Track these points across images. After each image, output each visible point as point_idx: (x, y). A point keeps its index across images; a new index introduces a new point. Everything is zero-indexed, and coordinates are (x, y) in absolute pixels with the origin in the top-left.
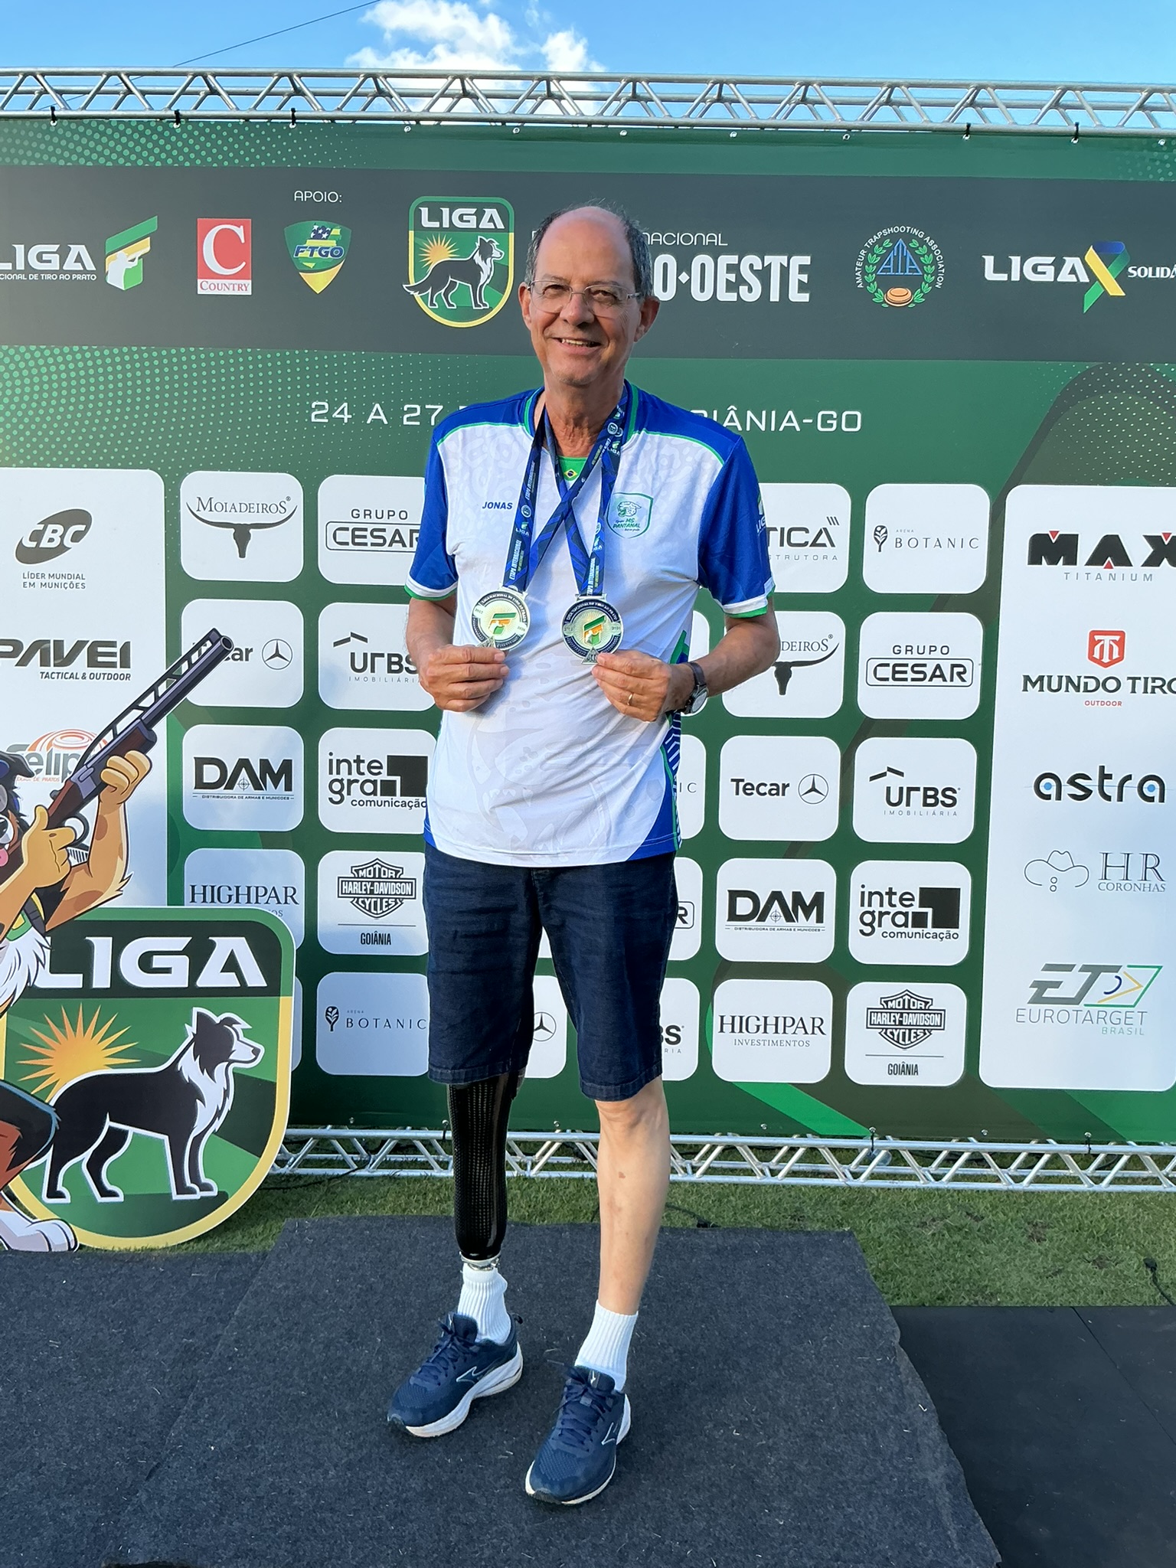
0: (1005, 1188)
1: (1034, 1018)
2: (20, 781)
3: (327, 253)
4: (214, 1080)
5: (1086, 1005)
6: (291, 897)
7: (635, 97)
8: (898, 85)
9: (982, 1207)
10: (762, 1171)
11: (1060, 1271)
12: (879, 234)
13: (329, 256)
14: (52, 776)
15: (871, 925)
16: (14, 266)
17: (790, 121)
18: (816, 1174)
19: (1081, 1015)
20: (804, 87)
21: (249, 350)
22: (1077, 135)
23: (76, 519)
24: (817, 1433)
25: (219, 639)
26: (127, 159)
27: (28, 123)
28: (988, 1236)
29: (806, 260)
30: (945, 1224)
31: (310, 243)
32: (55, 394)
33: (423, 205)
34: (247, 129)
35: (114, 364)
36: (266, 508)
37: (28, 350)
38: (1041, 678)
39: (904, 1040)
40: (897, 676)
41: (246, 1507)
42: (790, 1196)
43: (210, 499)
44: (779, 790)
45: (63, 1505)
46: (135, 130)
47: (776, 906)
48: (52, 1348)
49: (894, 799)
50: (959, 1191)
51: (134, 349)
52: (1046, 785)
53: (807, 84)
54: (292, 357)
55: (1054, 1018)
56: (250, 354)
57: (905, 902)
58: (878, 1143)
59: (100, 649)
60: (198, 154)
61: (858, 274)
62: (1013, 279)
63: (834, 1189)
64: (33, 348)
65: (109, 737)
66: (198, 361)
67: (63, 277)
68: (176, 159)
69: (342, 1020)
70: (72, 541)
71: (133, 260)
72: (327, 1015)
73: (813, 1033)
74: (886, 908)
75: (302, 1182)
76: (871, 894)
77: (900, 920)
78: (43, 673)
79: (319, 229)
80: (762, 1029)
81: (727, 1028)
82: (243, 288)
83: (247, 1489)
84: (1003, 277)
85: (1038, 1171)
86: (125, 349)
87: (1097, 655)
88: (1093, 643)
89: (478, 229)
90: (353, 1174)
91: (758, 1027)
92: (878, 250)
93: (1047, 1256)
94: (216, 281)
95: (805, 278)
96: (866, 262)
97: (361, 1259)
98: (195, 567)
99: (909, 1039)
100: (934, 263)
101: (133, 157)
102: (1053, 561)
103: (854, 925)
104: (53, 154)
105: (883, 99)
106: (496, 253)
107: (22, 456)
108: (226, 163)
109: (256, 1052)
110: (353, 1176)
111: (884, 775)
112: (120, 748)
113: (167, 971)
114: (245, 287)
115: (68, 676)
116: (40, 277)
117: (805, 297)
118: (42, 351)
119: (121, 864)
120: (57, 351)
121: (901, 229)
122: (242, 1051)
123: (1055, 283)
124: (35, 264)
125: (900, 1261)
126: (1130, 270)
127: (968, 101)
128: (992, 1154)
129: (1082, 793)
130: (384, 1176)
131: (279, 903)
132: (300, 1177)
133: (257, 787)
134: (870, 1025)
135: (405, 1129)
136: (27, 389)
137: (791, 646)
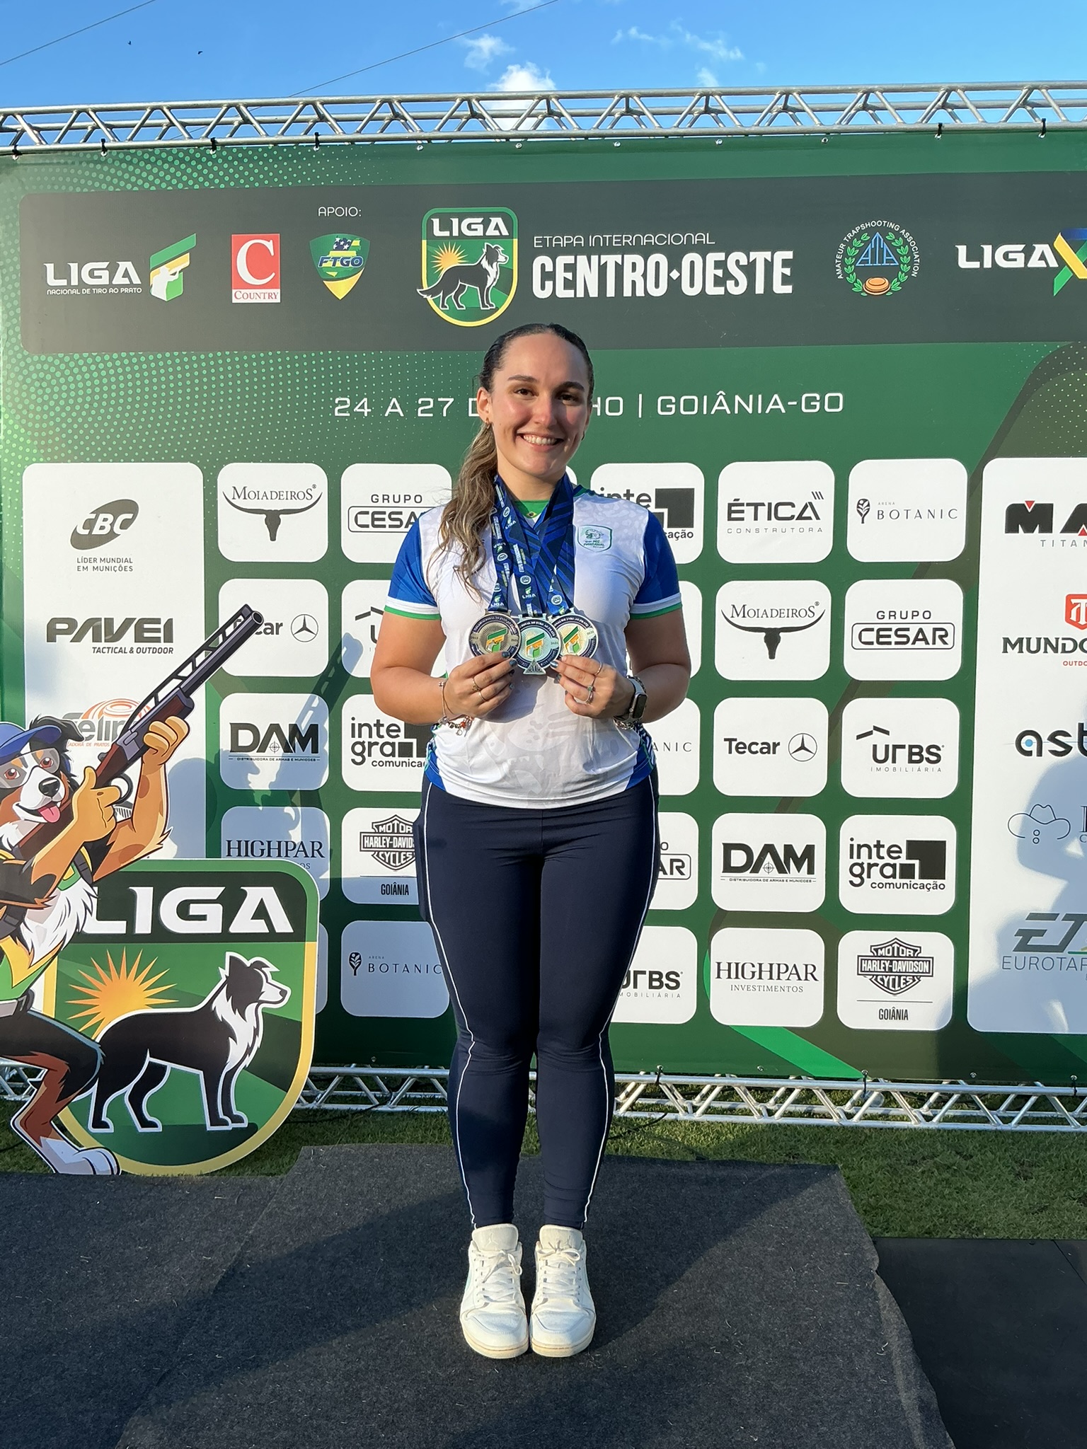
0: (994, 1128)
1: (1020, 965)
2: (71, 745)
3: (348, 262)
4: (244, 1018)
5: (1069, 953)
6: (318, 850)
7: (629, 112)
8: (873, 91)
9: (970, 1147)
10: (759, 1111)
11: (1045, 1208)
12: (858, 229)
13: (350, 265)
14: (103, 741)
15: (860, 876)
16: (69, 282)
17: (773, 128)
18: (810, 1114)
19: (1066, 963)
20: (784, 96)
21: (279, 352)
22: (1044, 130)
23: (125, 508)
24: (794, 1355)
25: (251, 614)
26: (169, 183)
27: (81, 153)
28: (976, 1174)
29: (789, 255)
30: (935, 1163)
31: (333, 254)
32: (105, 396)
33: (435, 216)
34: (275, 153)
35: (157, 368)
36: (294, 495)
37: (81, 357)
38: (1020, 641)
39: (894, 986)
40: (881, 640)
41: (248, 1412)
42: (786, 1135)
43: (244, 488)
44: (770, 748)
45: (81, 1407)
46: (176, 157)
47: (769, 858)
48: (82, 1263)
49: (881, 756)
50: (949, 1131)
51: (176, 354)
52: (1028, 742)
53: (788, 94)
54: (317, 358)
55: (1039, 965)
56: (279, 356)
57: (893, 855)
58: (870, 1086)
59: (146, 626)
60: (232, 178)
61: (838, 266)
62: (985, 266)
63: (829, 1129)
64: (86, 355)
65: (151, 704)
66: (233, 363)
67: (112, 291)
68: (212, 182)
69: (364, 966)
70: (121, 527)
71: (174, 274)
72: (350, 960)
73: (806, 979)
74: (875, 860)
75: (328, 1117)
76: (859, 847)
77: (888, 871)
78: (94, 648)
79: (340, 241)
80: (757, 975)
81: (724, 974)
82: (273, 296)
83: (250, 1396)
84: (976, 265)
85: (1025, 1113)
86: (168, 355)
87: (1073, 618)
88: (1069, 607)
89: (485, 237)
90: (376, 1109)
91: (753, 973)
92: (856, 243)
93: (1033, 1192)
94: (248, 291)
95: (787, 271)
96: (845, 255)
97: (369, 1185)
98: (232, 549)
99: (899, 985)
100: (910, 253)
101: (174, 182)
102: (1029, 529)
103: (844, 877)
104: (104, 181)
105: (860, 104)
106: (501, 258)
107: (76, 453)
108: (257, 184)
109: (283, 993)
110: (375, 1112)
111: (870, 733)
112: (161, 714)
113: (203, 918)
114: (274, 296)
115: (117, 650)
116: (91, 291)
117: (788, 289)
118: (94, 358)
119: (161, 820)
120: (107, 357)
121: (878, 223)
122: (270, 992)
123: (1026, 270)
124: (88, 280)
125: (891, 1197)
127: (940, 103)
128: (981, 1095)
129: (1061, 749)
130: (403, 1112)
131: (307, 856)
132: (326, 1111)
133: (287, 749)
134: (861, 972)
135: (423, 1068)
136: (81, 393)
137: (779, 613)
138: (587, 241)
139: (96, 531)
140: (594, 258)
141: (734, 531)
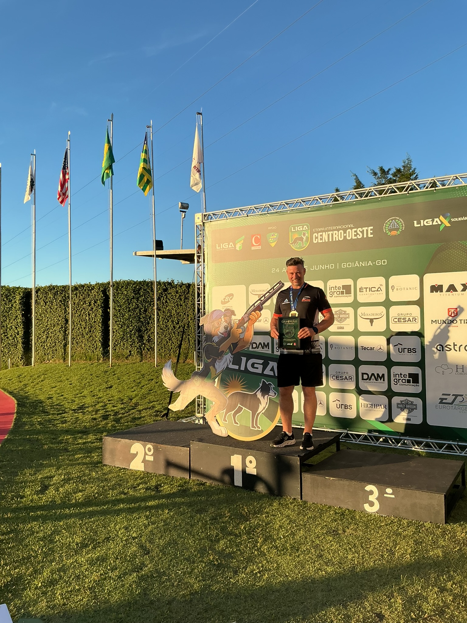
1: (441, 408)
3: (274, 239)
5: (454, 405)
12: (388, 220)
15: (396, 382)
16: (221, 248)
19: (453, 408)
22: (435, 190)
23: (231, 295)
26: (239, 225)
29: (372, 228)
31: (271, 237)
33: (292, 227)
35: (237, 265)
36: (264, 291)
38: (436, 321)
39: (406, 411)
43: (254, 290)
44: (372, 349)
46: (240, 219)
47: (373, 377)
49: (400, 351)
51: (242, 261)
52: (439, 347)
54: (268, 260)
55: (446, 408)
56: (261, 260)
57: (405, 377)
58: (402, 438)
60: (251, 223)
61: (384, 229)
66: (252, 263)
67: (229, 249)
68: (247, 224)
70: (230, 300)
71: (240, 244)
73: (384, 409)
74: (400, 378)
76: (396, 374)
79: (273, 234)
80: (372, 407)
84: (419, 225)
86: (239, 262)
87: (450, 314)
88: (449, 311)
89: (303, 230)
92: (388, 223)
94: (255, 247)
95: (372, 232)
96: (386, 226)
99: (409, 411)
100: (402, 224)
102: (437, 292)
103: (392, 382)
104: (227, 226)
106: (306, 235)
108: (256, 223)
111: (398, 345)
114: (260, 247)
116: (225, 249)
117: (372, 236)
118: (225, 263)
120: (229, 263)
121: (394, 218)
124: (224, 247)
126: (452, 219)
128: (432, 443)
129: (449, 349)
134: (398, 407)
136: (223, 271)
137: (373, 315)
138: (325, 229)
139: (226, 300)
140: (327, 233)
141: (361, 295)
